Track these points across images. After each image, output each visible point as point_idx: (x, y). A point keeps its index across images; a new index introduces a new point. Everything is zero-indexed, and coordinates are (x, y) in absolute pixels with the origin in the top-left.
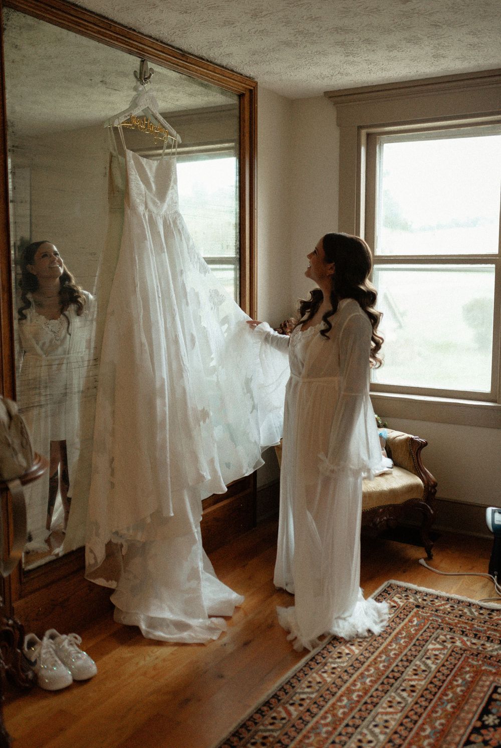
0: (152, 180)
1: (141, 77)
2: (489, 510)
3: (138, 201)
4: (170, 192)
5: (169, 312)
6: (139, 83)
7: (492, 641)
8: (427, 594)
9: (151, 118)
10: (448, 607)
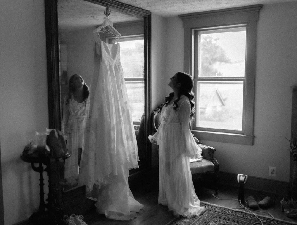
0: (110, 51)
1: (106, 13)
2: (239, 175)
3: (105, 59)
4: (117, 56)
5: (116, 100)
6: (106, 16)
8: (213, 206)
10: (220, 210)
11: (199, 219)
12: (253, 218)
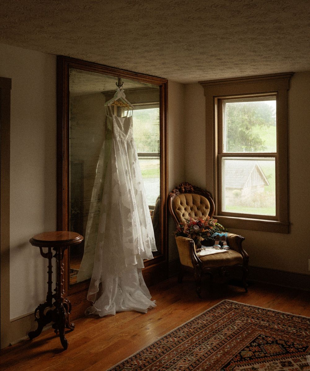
0: (122, 126)
1: (118, 84)
3: (117, 134)
4: (130, 130)
6: (118, 87)
7: (264, 321)
8: (241, 305)
9: (122, 100)
10: (249, 309)
11: (224, 317)
12: (286, 317)
